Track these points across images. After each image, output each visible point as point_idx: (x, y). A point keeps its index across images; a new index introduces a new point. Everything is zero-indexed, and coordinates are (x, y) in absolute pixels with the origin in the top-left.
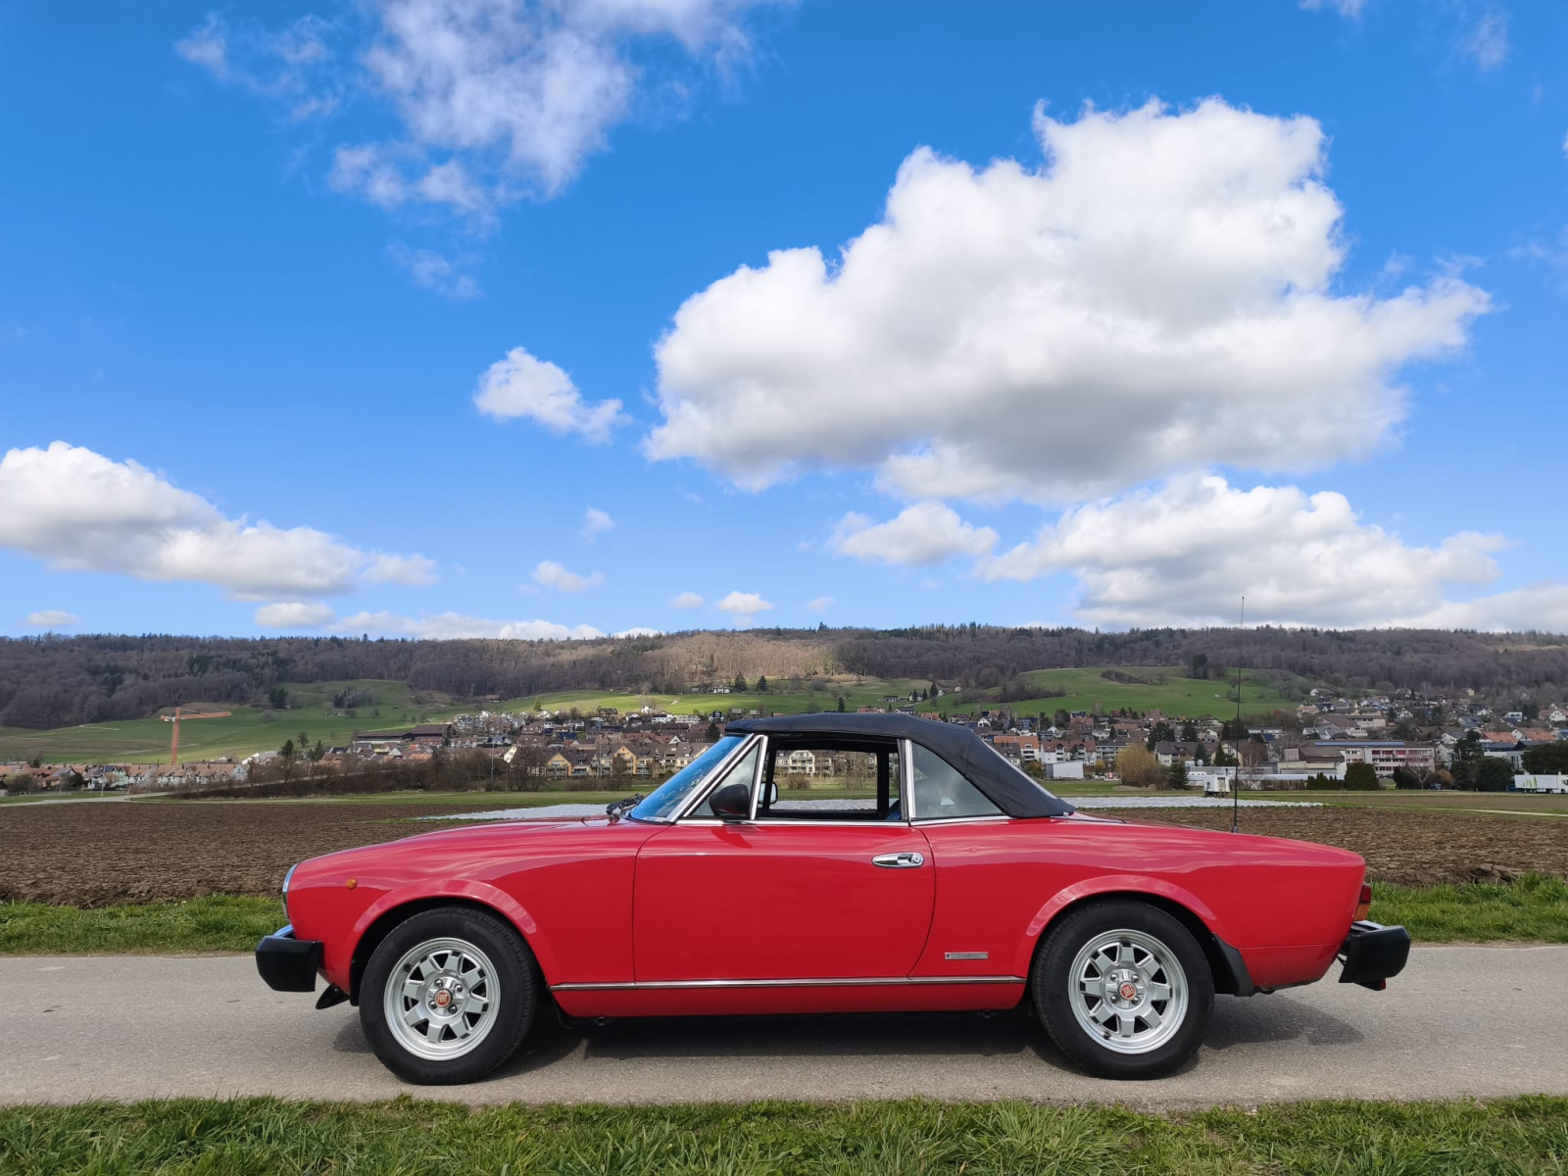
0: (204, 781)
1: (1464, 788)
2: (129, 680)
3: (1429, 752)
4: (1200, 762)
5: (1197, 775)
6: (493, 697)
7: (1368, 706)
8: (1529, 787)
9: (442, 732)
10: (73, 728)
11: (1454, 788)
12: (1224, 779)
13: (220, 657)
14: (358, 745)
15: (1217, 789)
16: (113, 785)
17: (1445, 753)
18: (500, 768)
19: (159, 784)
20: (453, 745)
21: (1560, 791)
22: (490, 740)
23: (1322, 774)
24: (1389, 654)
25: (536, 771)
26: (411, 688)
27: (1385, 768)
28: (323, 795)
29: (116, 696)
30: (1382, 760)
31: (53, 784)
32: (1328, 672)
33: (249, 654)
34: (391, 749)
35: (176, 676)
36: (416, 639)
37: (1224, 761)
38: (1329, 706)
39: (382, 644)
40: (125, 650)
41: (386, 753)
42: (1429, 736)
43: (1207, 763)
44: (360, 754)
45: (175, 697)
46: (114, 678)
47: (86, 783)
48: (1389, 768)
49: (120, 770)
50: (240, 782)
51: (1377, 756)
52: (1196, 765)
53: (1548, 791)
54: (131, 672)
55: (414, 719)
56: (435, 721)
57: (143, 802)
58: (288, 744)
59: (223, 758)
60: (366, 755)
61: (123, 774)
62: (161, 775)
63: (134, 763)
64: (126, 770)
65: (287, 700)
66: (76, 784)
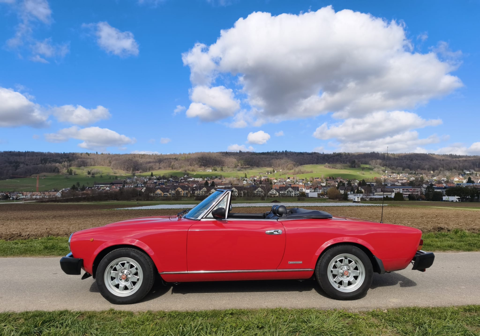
0: (47, 197)
1: (428, 200)
2: (21, 166)
3: (419, 189)
4: (352, 192)
5: (351, 196)
6: (138, 172)
7: (402, 176)
8: (447, 200)
9: (122, 182)
10: (4, 180)
11: (425, 200)
12: (359, 197)
13: (51, 158)
14: (96, 186)
15: (357, 201)
16: (18, 198)
17: (423, 190)
18: (141, 193)
19: (33, 198)
20: (126, 186)
21: (455, 201)
22: (137, 185)
23: (387, 196)
24: (409, 160)
25: (152, 195)
26: (112, 169)
27: (406, 194)
28: (85, 201)
29: (18, 171)
30: (405, 192)
32: (391, 166)
33: (60, 158)
34: (106, 188)
35: (37, 164)
36: (113, 154)
37: (359, 192)
38: (390, 176)
39: (102, 155)
40: (20, 156)
42: (419, 185)
43: (354, 193)
44: (97, 189)
45: (37, 171)
46: (17, 165)
47: (10, 198)
48: (407, 194)
49: (20, 193)
50: (59, 198)
51: (404, 191)
52: (351, 193)
53: (452, 201)
54: (22, 163)
55: (113, 178)
56: (120, 179)
57: (28, 203)
58: (74, 186)
59: (53, 190)
60: (98, 190)
61: (21, 195)
62: (34, 195)
63: (25, 192)
64: (22, 193)
65: (73, 172)
66: (6, 198)
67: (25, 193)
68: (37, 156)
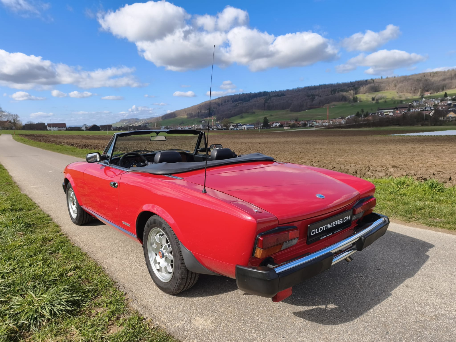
0: (334, 124)
2: (316, 97)
6: (428, 93)
9: (408, 106)
10: (305, 111)
13: (339, 88)
14: (379, 112)
16: (313, 125)
18: (428, 117)
19: (324, 125)
20: (411, 111)
22: (426, 108)
25: (441, 118)
26: (397, 92)
28: (366, 127)
29: (314, 102)
31: (300, 125)
33: (347, 87)
34: (390, 113)
35: (328, 95)
36: (399, 76)
39: (387, 79)
40: (315, 90)
41: (388, 114)
44: (380, 115)
45: (328, 101)
46: (312, 97)
47: (307, 125)
49: (314, 121)
50: (343, 124)
54: (317, 95)
55: (398, 103)
56: (405, 103)
57: (318, 130)
58: (358, 113)
59: (340, 118)
60: (381, 115)
61: (315, 122)
62: (324, 123)
63: (318, 120)
64: (316, 121)
65: (358, 100)
66: (305, 125)
67: (318, 121)
68: (328, 88)
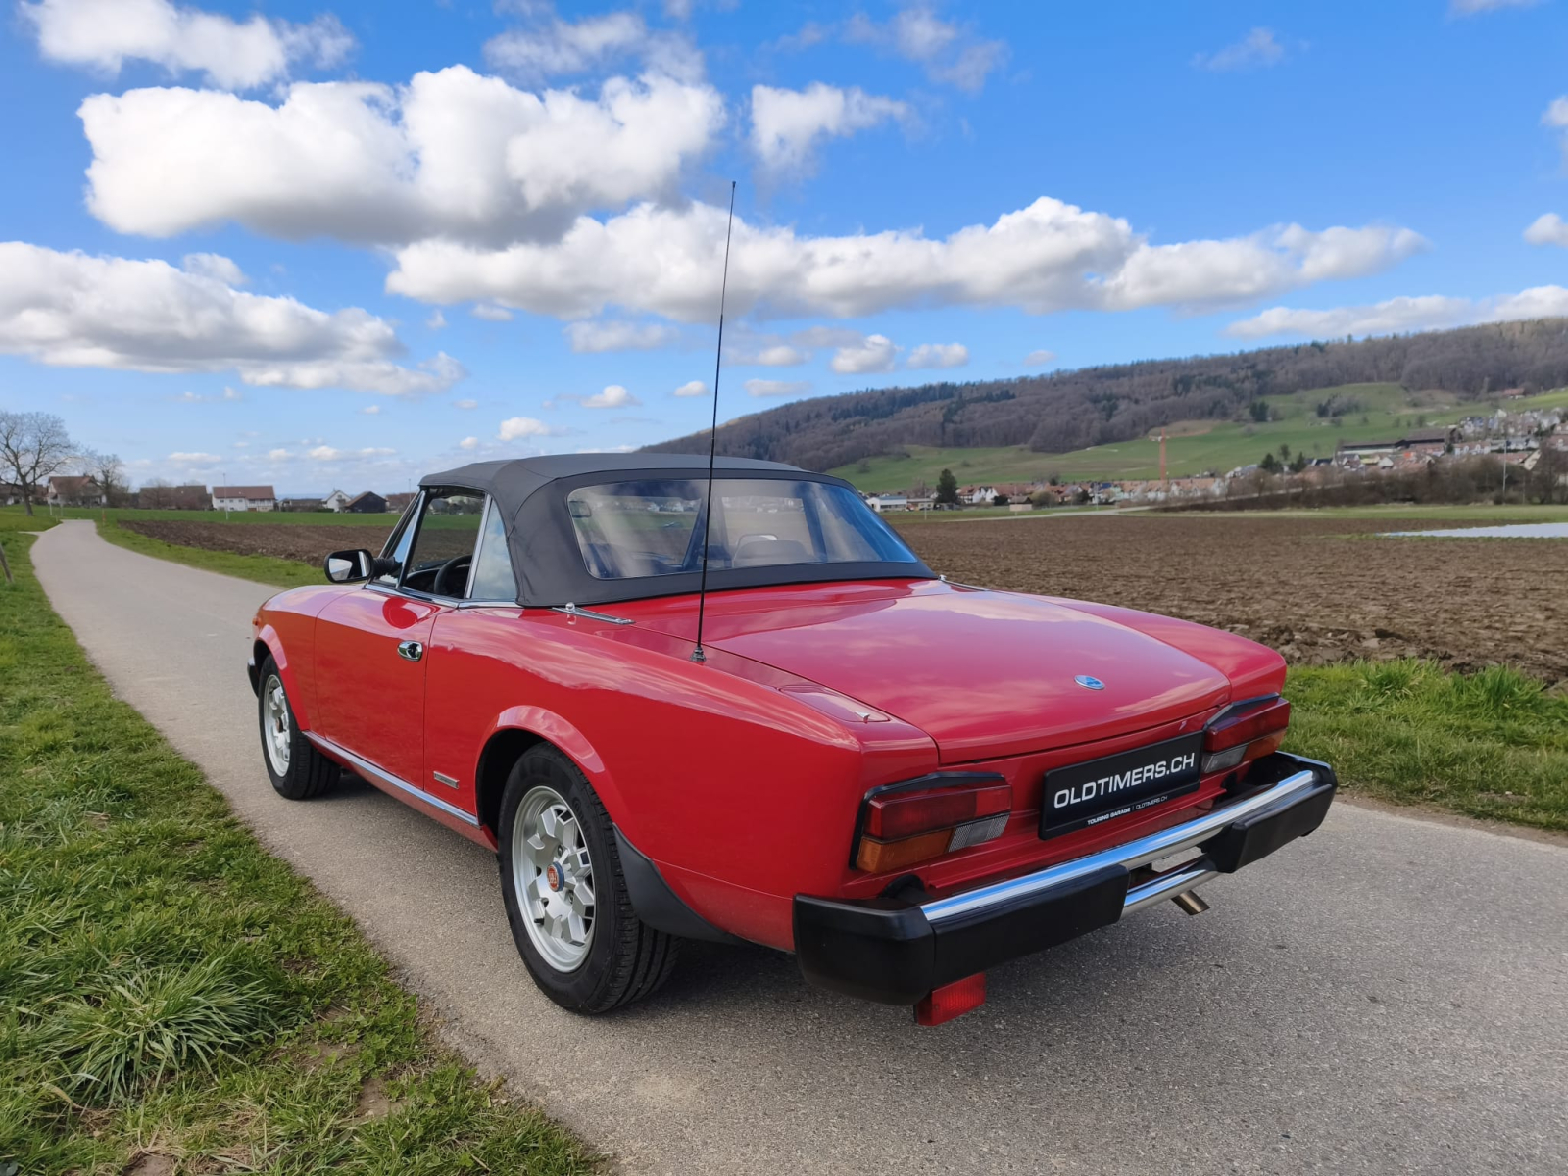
0: (1187, 496)
2: (1123, 405)
6: (1515, 391)
9: (1444, 437)
10: (1083, 451)
13: (1201, 375)
14: (1343, 456)
16: (1111, 500)
18: (1515, 476)
19: (1149, 500)
20: (1457, 451)
22: (1509, 444)
26: (1406, 389)
28: (1299, 508)
29: (1114, 420)
31: (1066, 499)
33: (1229, 370)
34: (1381, 458)
35: (1163, 397)
36: (1411, 334)
39: (1370, 346)
40: (1118, 378)
41: (1376, 464)
44: (1346, 464)
45: (1162, 418)
46: (1111, 404)
47: (1091, 498)
49: (1116, 486)
50: (1217, 496)
54: (1124, 397)
55: (1409, 425)
56: (1436, 425)
57: (1131, 515)
58: (1269, 457)
59: (1206, 474)
60: (1352, 467)
61: (1118, 489)
62: (1150, 490)
63: (1128, 480)
64: (1122, 486)
65: (1269, 412)
66: (1084, 498)
67: (1127, 484)
68: (1162, 372)
